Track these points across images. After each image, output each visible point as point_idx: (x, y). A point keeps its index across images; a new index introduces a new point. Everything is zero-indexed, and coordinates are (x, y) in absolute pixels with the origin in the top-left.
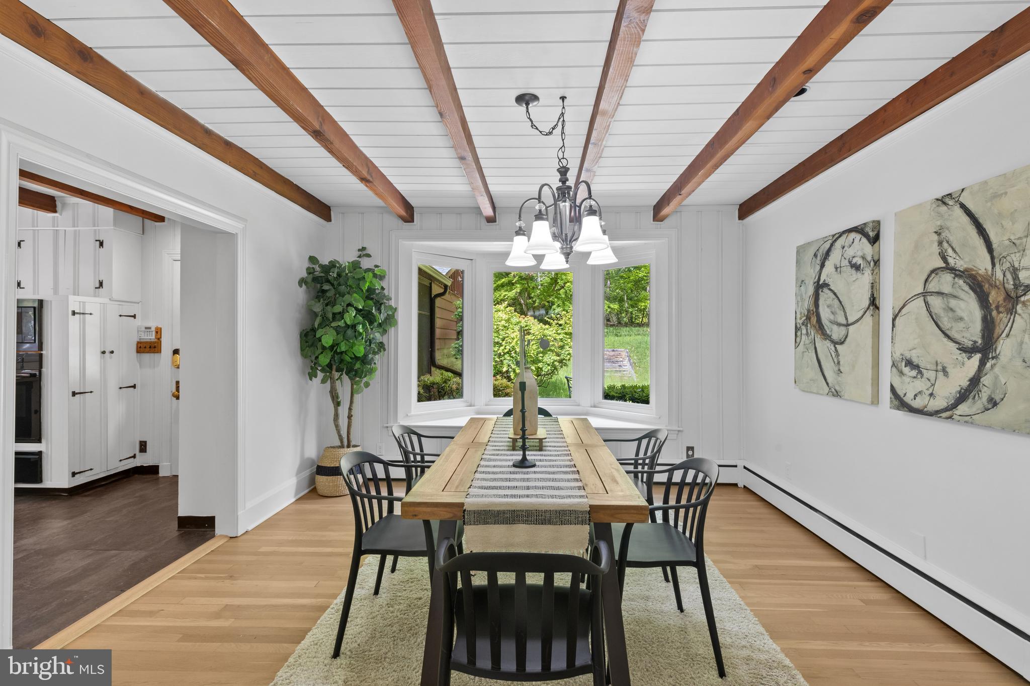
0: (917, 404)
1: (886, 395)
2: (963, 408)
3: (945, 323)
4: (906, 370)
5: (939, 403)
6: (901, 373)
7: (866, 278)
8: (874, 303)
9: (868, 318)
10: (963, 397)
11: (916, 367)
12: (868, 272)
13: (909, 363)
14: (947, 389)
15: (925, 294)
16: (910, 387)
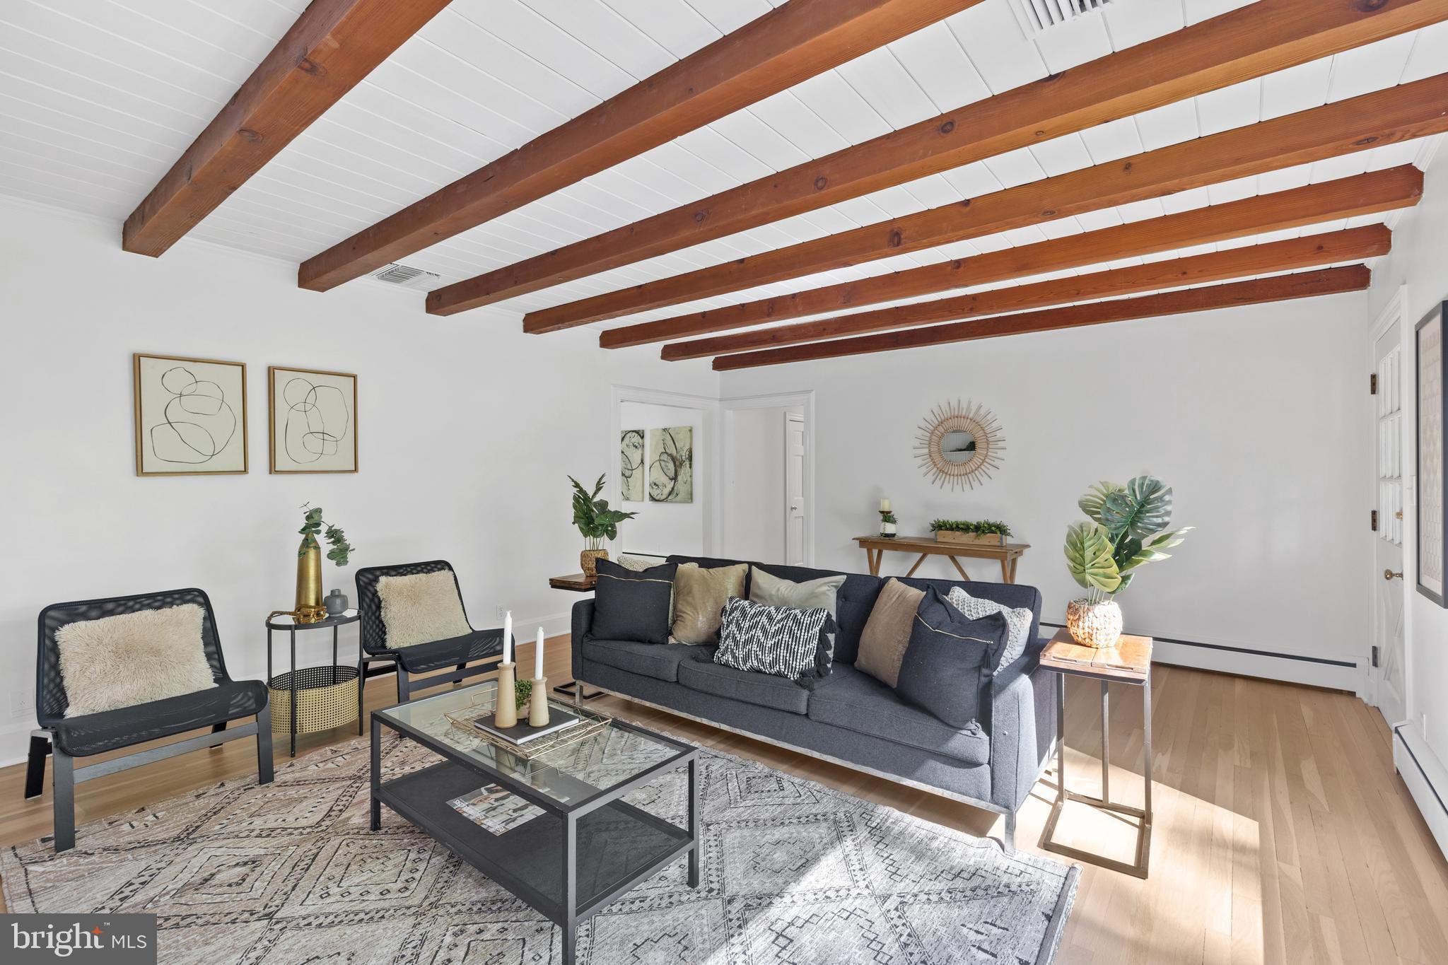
0: (657, 498)
1: (647, 496)
2: (670, 498)
3: (665, 470)
4: (654, 487)
5: (664, 497)
6: (653, 488)
7: (639, 452)
8: (642, 462)
9: (640, 467)
10: (670, 494)
11: (657, 485)
12: (640, 449)
13: (655, 484)
14: (666, 491)
15: (660, 460)
16: (655, 493)
